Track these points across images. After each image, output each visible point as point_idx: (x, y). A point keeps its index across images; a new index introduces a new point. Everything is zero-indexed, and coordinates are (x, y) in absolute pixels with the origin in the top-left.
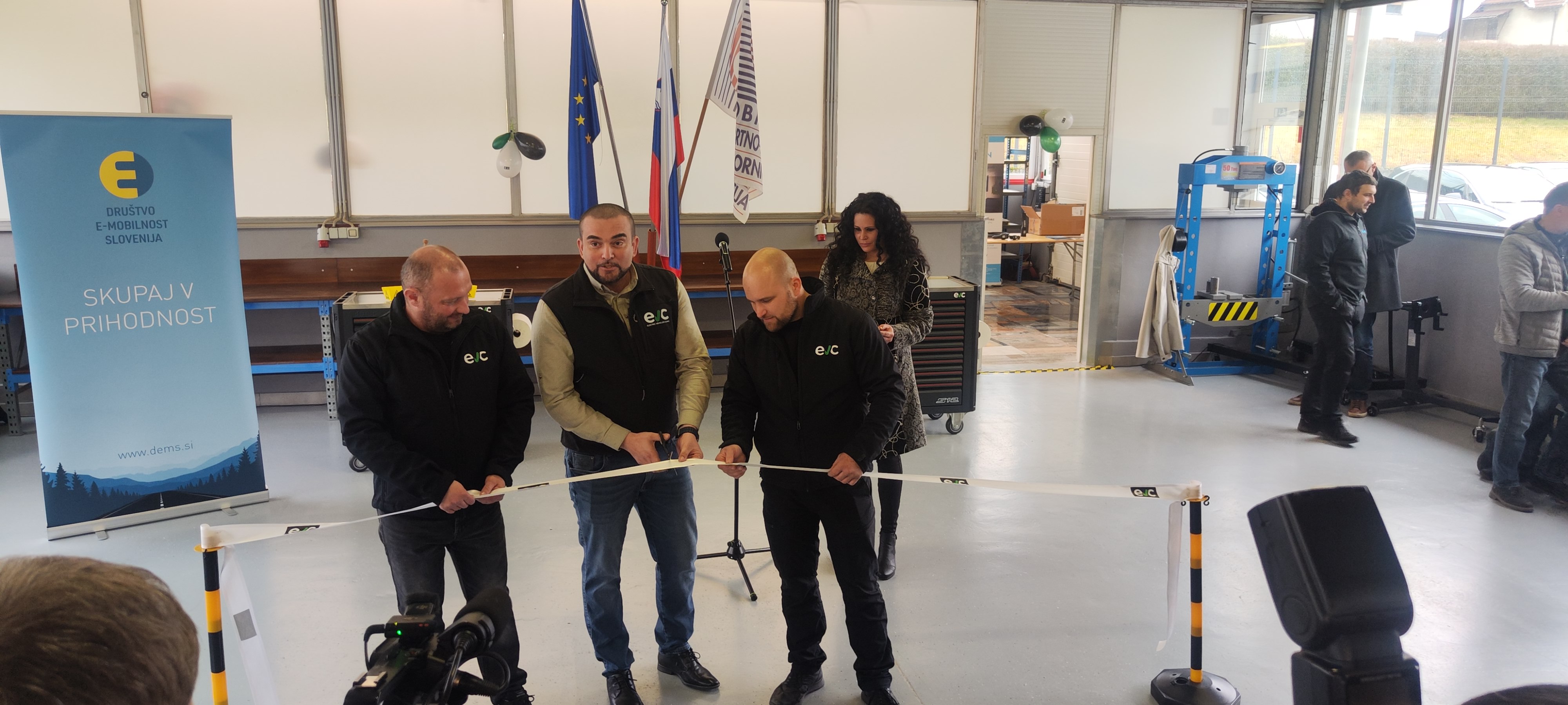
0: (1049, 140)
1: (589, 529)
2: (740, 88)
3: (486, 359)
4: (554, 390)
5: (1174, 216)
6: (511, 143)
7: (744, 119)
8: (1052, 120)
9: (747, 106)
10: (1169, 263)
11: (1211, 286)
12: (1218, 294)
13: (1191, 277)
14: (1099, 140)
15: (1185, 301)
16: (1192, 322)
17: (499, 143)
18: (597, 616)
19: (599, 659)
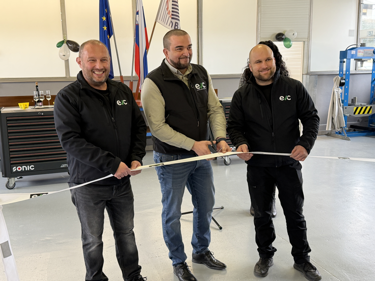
0: (287, 43)
1: (170, 193)
2: (172, 15)
3: (126, 104)
4: (157, 121)
5: (338, 73)
6: (65, 45)
8: (287, 35)
10: (339, 91)
11: (353, 101)
12: (356, 104)
13: (346, 97)
14: (306, 43)
15: (345, 107)
16: (348, 115)
17: (60, 45)
18: (172, 236)
19: (171, 258)
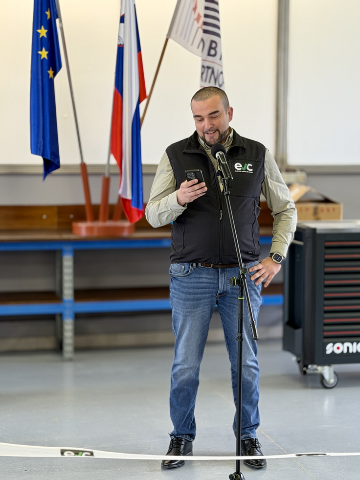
2: (205, 23)
7: (209, 54)
9: (212, 42)
